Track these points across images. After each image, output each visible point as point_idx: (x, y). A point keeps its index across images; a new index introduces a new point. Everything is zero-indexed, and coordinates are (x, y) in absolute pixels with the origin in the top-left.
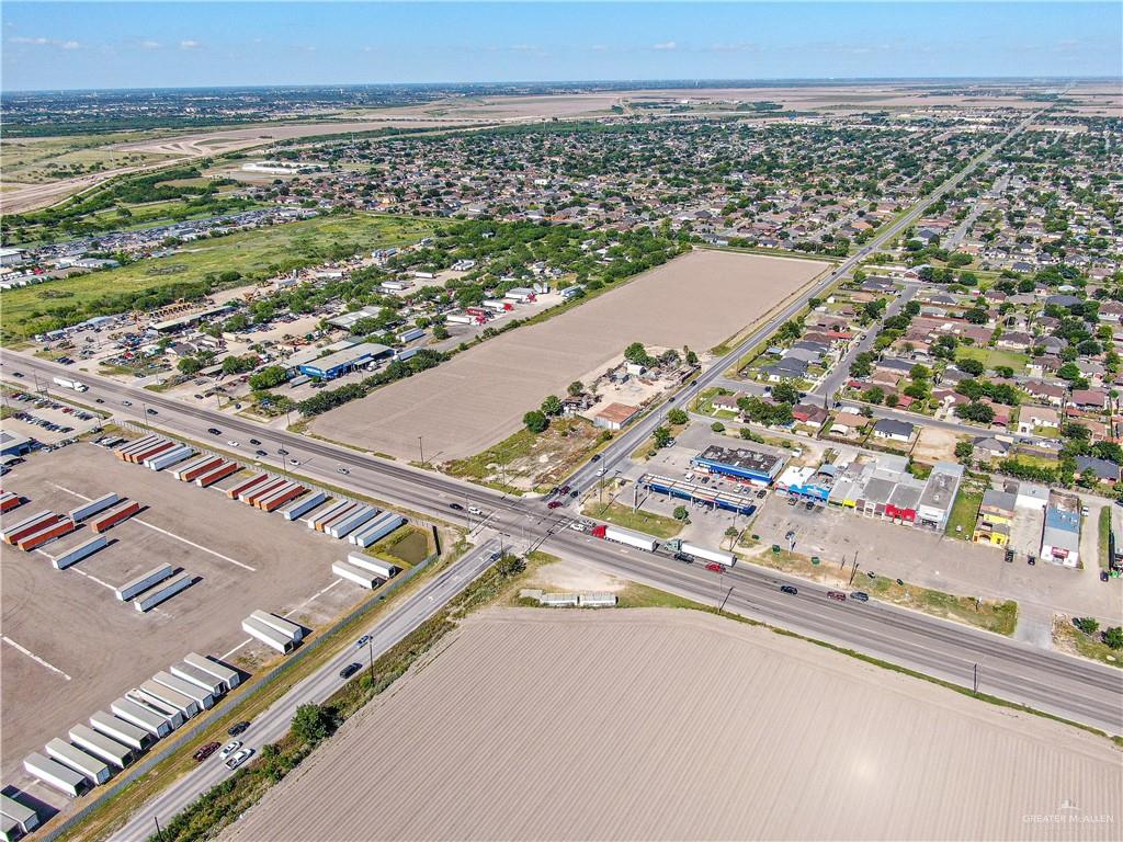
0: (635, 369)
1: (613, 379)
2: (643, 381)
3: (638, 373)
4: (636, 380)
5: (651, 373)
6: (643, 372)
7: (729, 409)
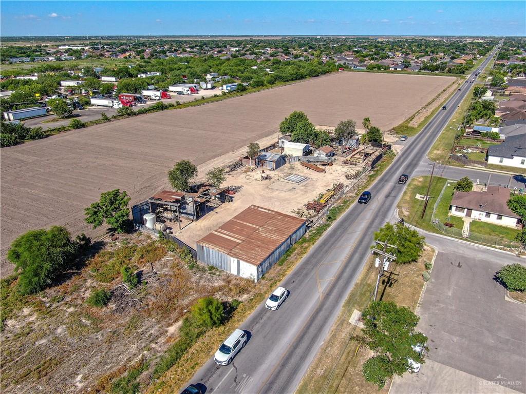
0: (294, 149)
1: (260, 162)
2: (308, 165)
3: (300, 154)
4: (297, 164)
5: (320, 154)
6: (307, 152)
7: (493, 219)
